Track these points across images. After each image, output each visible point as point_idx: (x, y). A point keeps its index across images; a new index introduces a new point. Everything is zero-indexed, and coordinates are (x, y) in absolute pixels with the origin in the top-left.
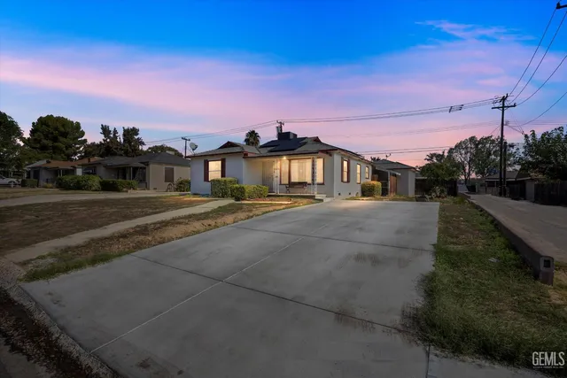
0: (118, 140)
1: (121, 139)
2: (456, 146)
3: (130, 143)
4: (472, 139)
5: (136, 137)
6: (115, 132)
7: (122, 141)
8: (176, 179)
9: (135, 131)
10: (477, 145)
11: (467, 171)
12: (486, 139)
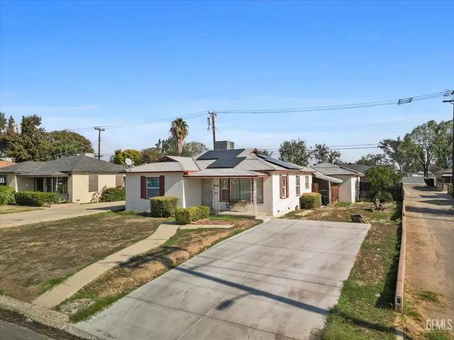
0: (15, 131)
1: (18, 129)
2: (414, 132)
3: (30, 134)
4: (431, 123)
5: (38, 127)
6: (12, 120)
7: (20, 132)
8: (100, 188)
9: (37, 120)
10: (436, 131)
11: (426, 160)
12: (446, 123)
